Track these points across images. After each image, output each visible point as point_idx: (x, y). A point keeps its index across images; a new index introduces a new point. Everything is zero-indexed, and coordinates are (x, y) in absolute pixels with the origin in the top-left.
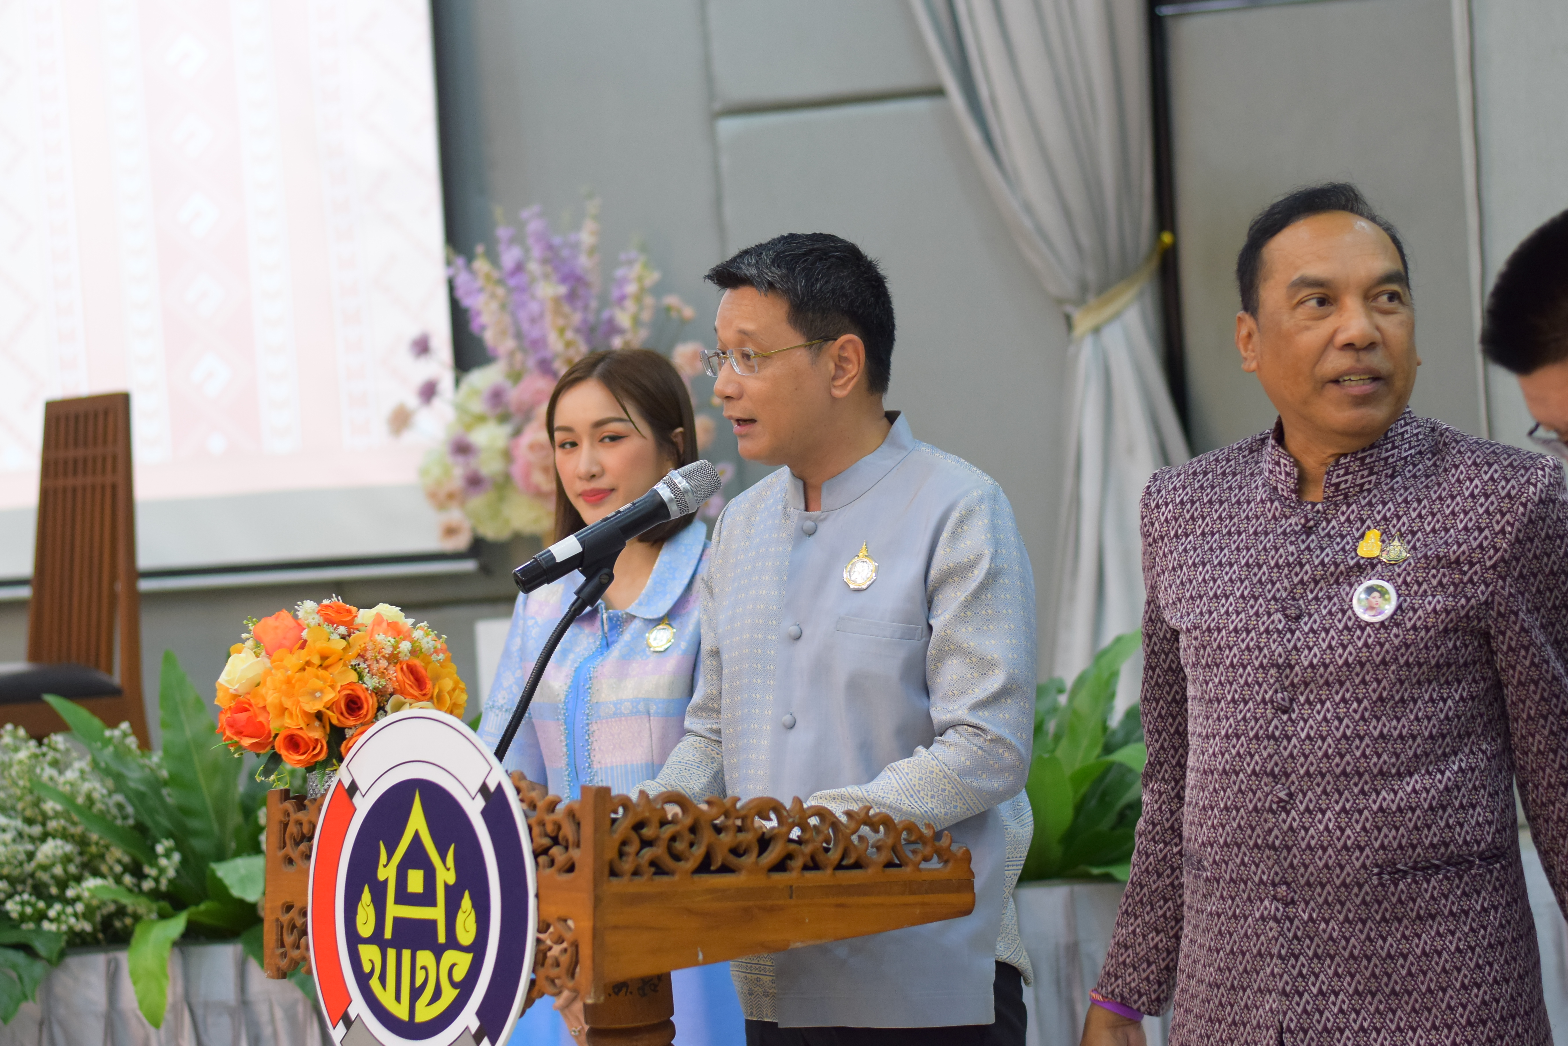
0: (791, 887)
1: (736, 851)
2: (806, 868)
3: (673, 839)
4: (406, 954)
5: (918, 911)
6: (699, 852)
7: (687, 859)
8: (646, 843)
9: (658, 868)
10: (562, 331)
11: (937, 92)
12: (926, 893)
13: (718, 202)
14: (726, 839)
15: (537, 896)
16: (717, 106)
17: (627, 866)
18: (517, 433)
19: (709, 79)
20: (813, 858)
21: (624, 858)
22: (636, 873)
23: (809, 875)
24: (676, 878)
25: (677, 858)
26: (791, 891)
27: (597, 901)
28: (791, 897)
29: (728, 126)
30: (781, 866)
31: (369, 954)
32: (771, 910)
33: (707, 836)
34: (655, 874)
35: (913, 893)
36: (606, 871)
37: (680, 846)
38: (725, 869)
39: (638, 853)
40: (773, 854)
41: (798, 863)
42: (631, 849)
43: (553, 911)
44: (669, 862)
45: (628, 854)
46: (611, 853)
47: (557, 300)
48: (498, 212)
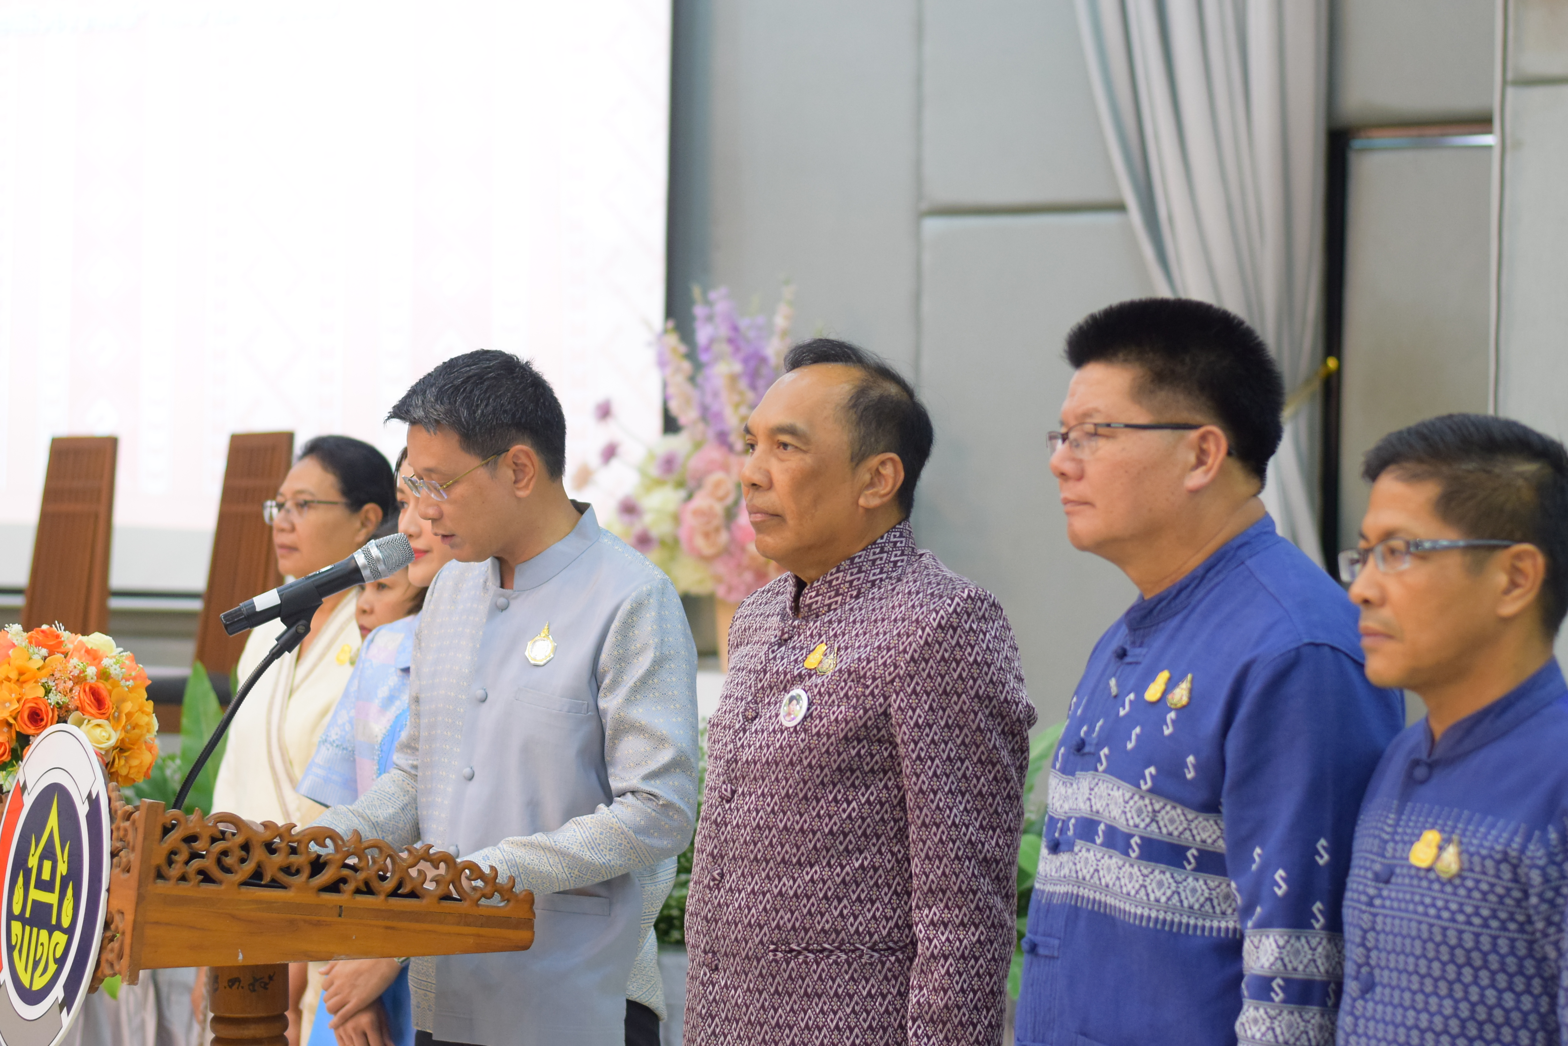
0: (341, 907)
1: (287, 870)
2: (358, 891)
3: (225, 853)
4: (35, 930)
5: (472, 941)
6: (249, 867)
7: (236, 872)
8: (195, 855)
9: (206, 877)
10: (737, 406)
11: (1119, 207)
12: (482, 926)
13: (917, 296)
14: (278, 859)
16: (924, 206)
17: (175, 871)
18: (690, 497)
19: (919, 180)
20: (367, 883)
21: (173, 866)
22: (183, 878)
23: (360, 898)
24: (223, 887)
25: (227, 870)
26: (340, 911)
27: (140, 899)
28: (340, 916)
29: (933, 226)
30: (334, 887)
31: (16, 926)
32: (318, 924)
33: (258, 854)
34: (203, 881)
35: (468, 924)
36: (153, 874)
37: (229, 861)
38: (275, 884)
39: (187, 863)
40: (326, 876)
41: (350, 887)
42: (180, 858)
43: (116, 904)
44: (216, 873)
45: (176, 862)
46: (159, 858)
47: (733, 379)
48: (696, 291)
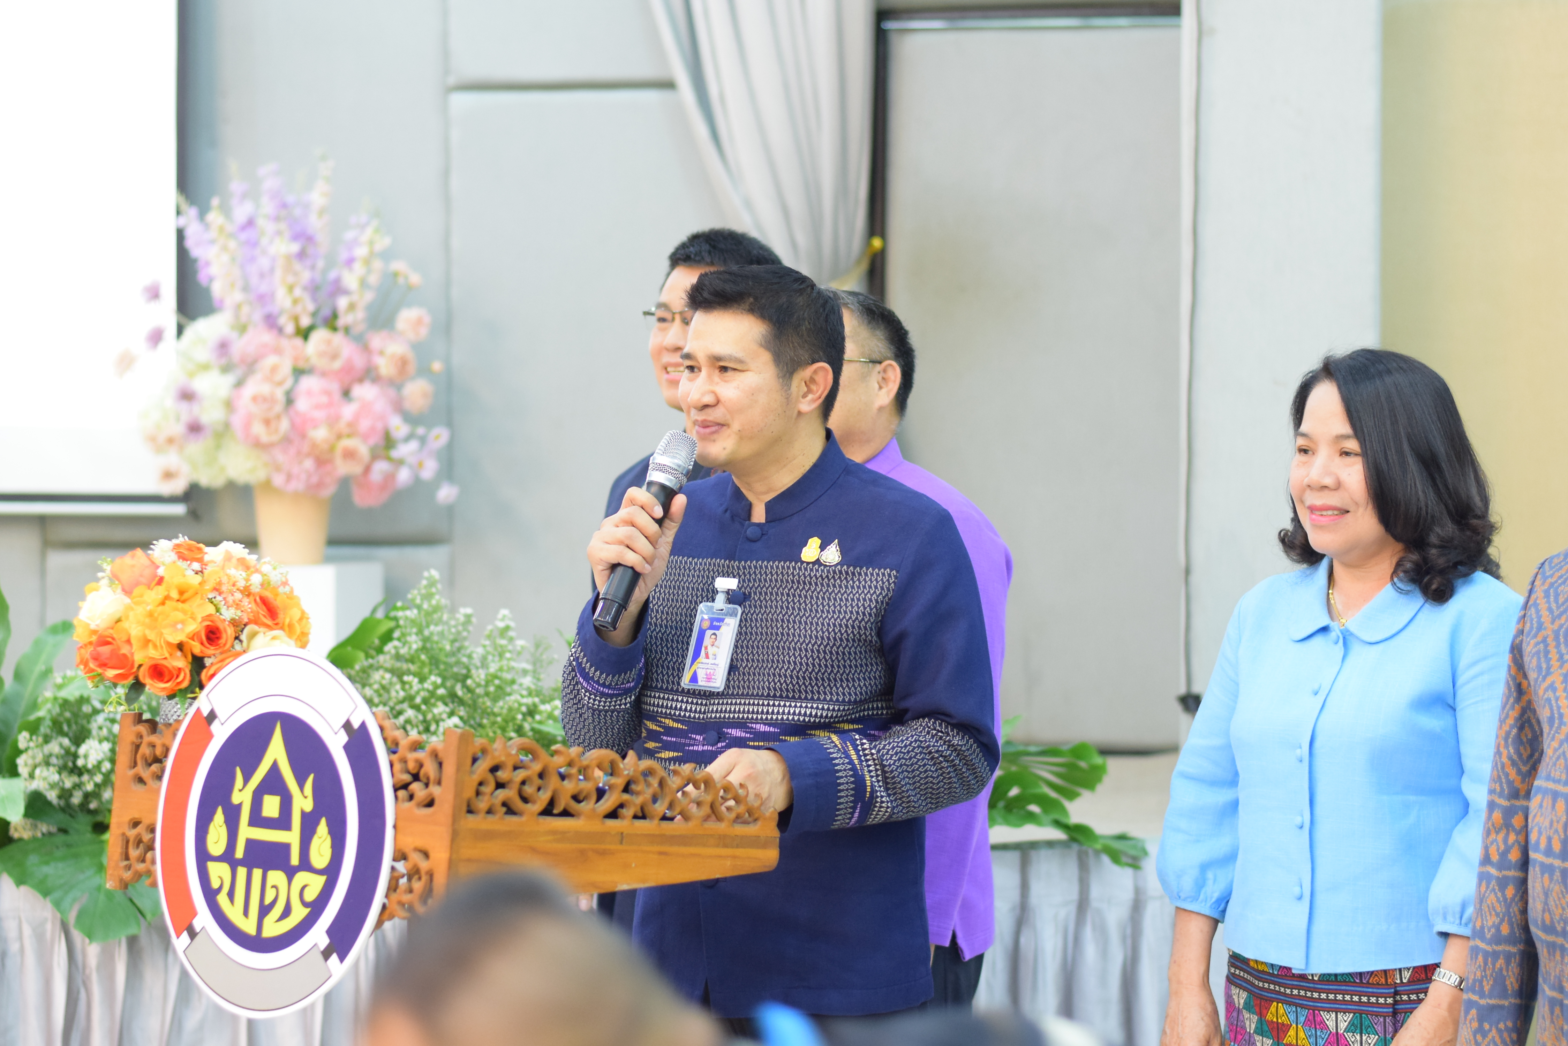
0: (622, 833)
1: (576, 798)
2: (635, 817)
3: (523, 783)
5: (729, 863)
6: (544, 797)
7: (534, 802)
8: (500, 785)
9: (509, 808)
10: (291, 289)
11: (668, 85)
12: (737, 847)
14: (569, 787)
15: (395, 827)
16: (452, 80)
17: (482, 804)
19: (446, 54)
20: (642, 809)
21: (480, 797)
22: (489, 812)
23: (639, 823)
24: (524, 819)
25: (525, 800)
26: (622, 837)
27: (455, 835)
28: (621, 843)
29: (461, 101)
30: (613, 815)
32: (603, 853)
33: (554, 782)
34: (506, 813)
35: (725, 846)
36: (465, 808)
37: (529, 790)
38: (566, 813)
39: (492, 794)
40: (608, 803)
41: (628, 812)
42: (488, 789)
43: (409, 842)
44: (518, 804)
45: (484, 794)
46: (470, 792)
47: (288, 258)
